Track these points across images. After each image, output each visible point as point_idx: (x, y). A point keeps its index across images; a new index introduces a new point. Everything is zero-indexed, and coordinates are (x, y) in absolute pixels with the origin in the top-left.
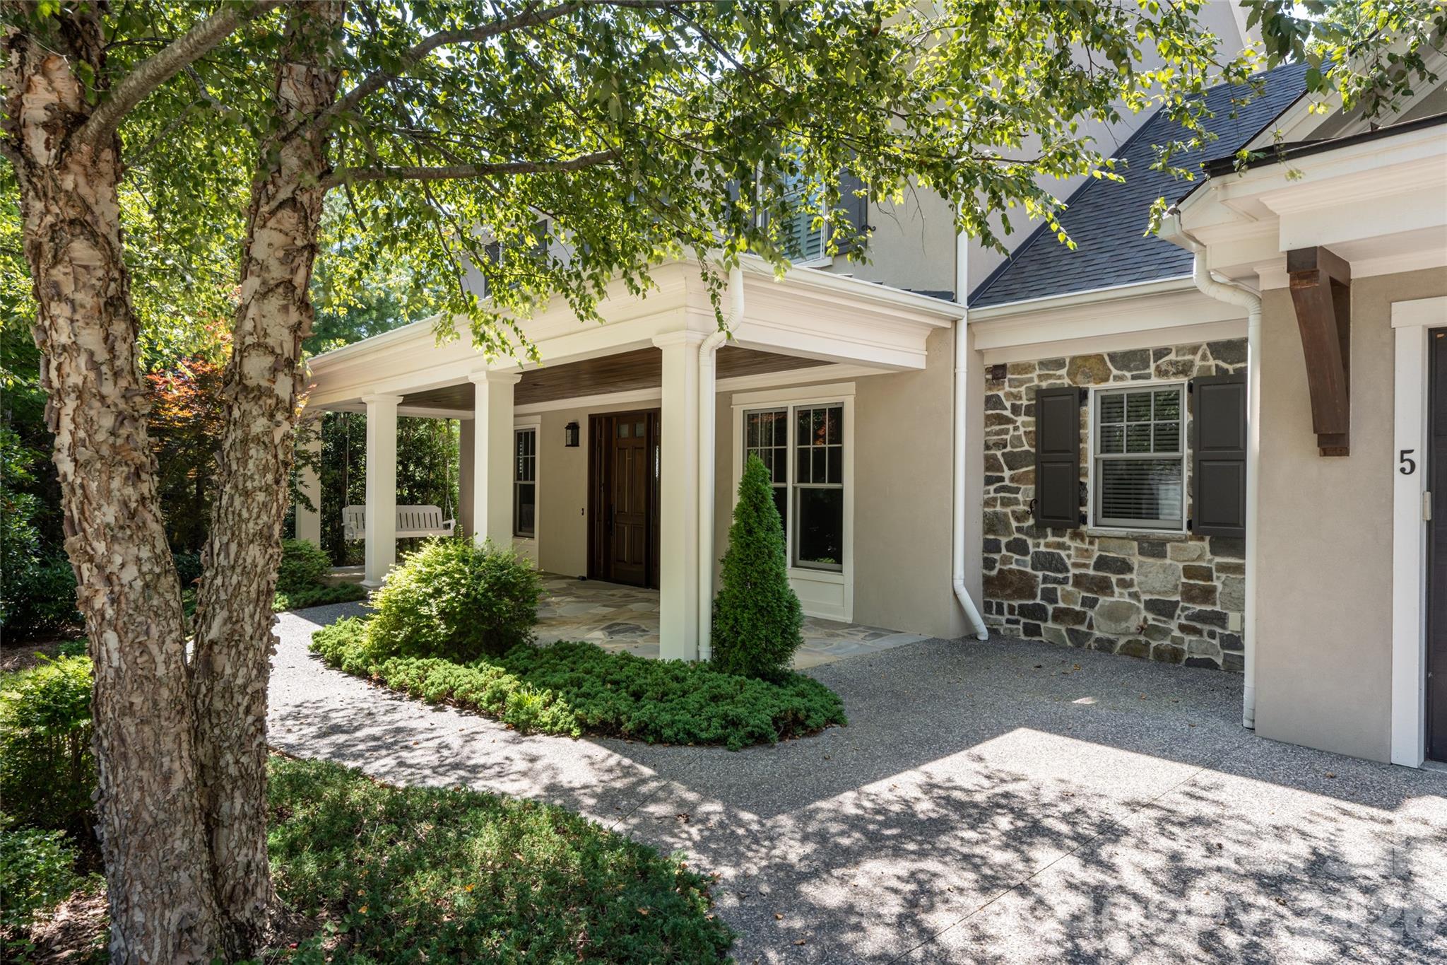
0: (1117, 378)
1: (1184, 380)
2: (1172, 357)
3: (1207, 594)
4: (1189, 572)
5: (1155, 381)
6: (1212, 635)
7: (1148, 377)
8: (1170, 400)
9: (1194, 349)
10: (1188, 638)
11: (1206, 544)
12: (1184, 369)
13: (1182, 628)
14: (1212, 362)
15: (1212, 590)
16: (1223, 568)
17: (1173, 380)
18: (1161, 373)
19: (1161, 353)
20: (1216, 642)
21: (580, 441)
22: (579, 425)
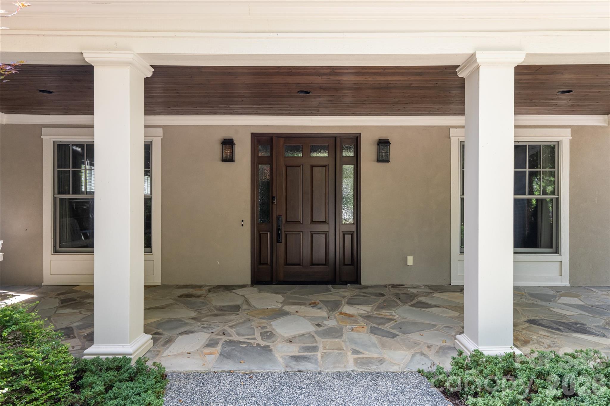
21: (237, 157)
22: (235, 141)
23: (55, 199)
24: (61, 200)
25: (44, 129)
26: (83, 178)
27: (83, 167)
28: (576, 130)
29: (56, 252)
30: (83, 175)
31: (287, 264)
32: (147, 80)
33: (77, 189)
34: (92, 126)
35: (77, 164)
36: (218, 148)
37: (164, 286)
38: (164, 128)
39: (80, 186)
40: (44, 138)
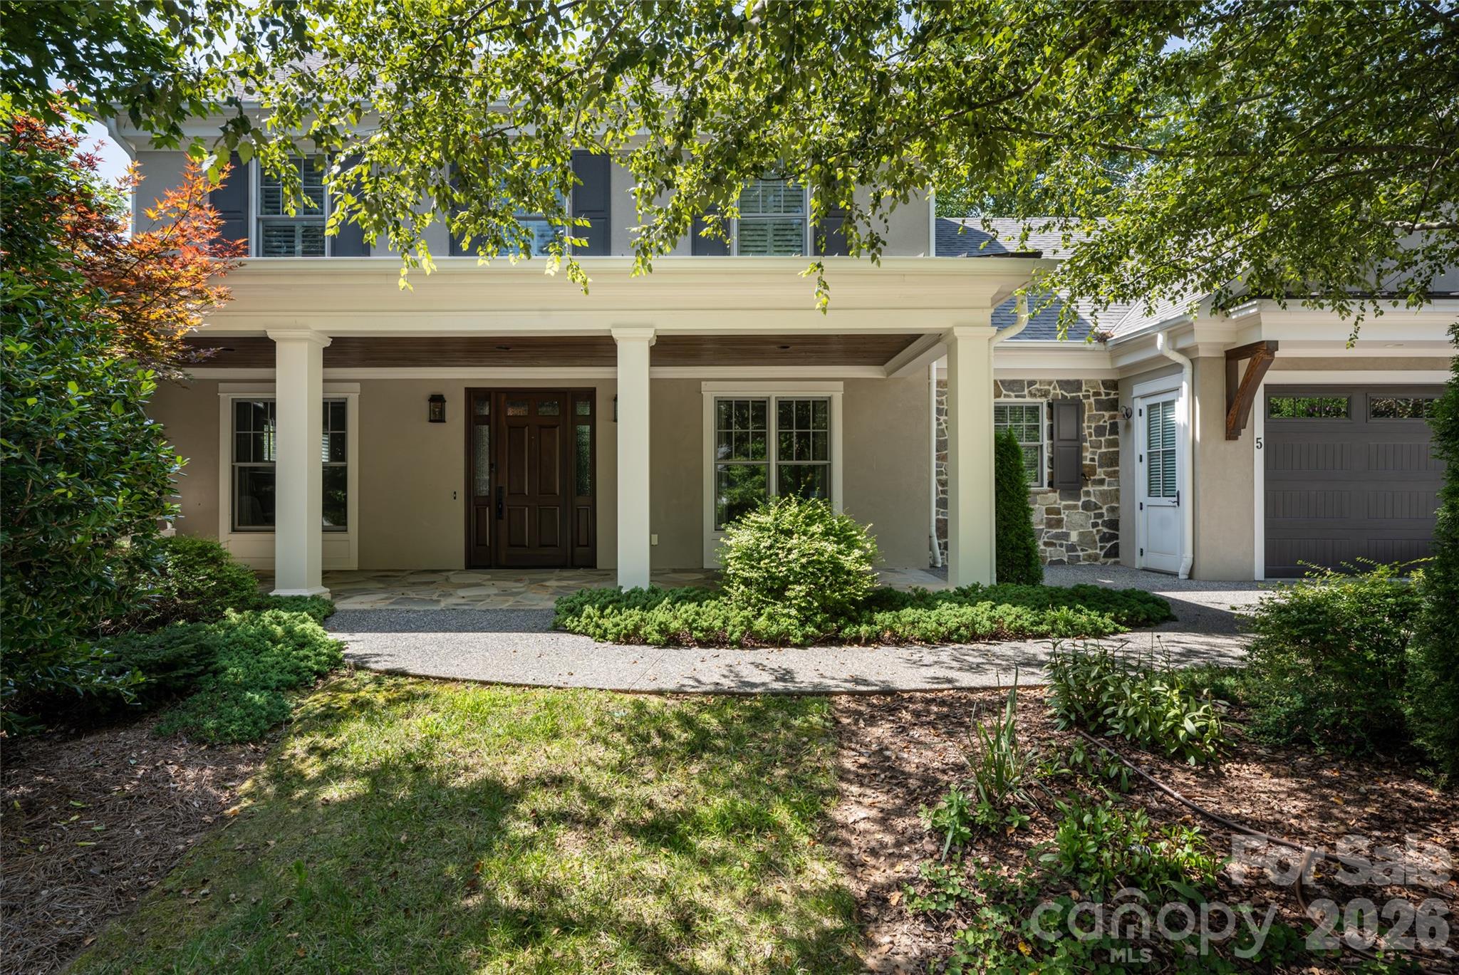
0: (1006, 396)
1: (1044, 400)
2: (1037, 386)
3: (1059, 523)
4: (1049, 511)
5: (1028, 399)
6: (1061, 546)
7: (1024, 397)
8: (1034, 411)
9: (1050, 383)
10: (1049, 549)
11: (1057, 495)
12: (1045, 394)
13: (1046, 544)
14: (1058, 391)
15: (1061, 520)
16: (1067, 507)
17: (1039, 400)
18: (1032, 395)
19: (1031, 383)
20: (1064, 549)
21: (448, 417)
22: (446, 397)
23: (233, 467)
24: (240, 469)
25: (221, 385)
26: (266, 443)
27: (266, 429)
28: (849, 383)
29: (234, 530)
30: (266, 438)
31: (511, 545)
32: (325, 349)
33: (259, 456)
34: (274, 381)
35: (259, 425)
36: (425, 406)
37: (360, 571)
38: (363, 382)
39: (262, 453)
40: (221, 395)
